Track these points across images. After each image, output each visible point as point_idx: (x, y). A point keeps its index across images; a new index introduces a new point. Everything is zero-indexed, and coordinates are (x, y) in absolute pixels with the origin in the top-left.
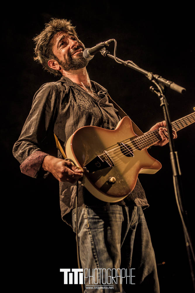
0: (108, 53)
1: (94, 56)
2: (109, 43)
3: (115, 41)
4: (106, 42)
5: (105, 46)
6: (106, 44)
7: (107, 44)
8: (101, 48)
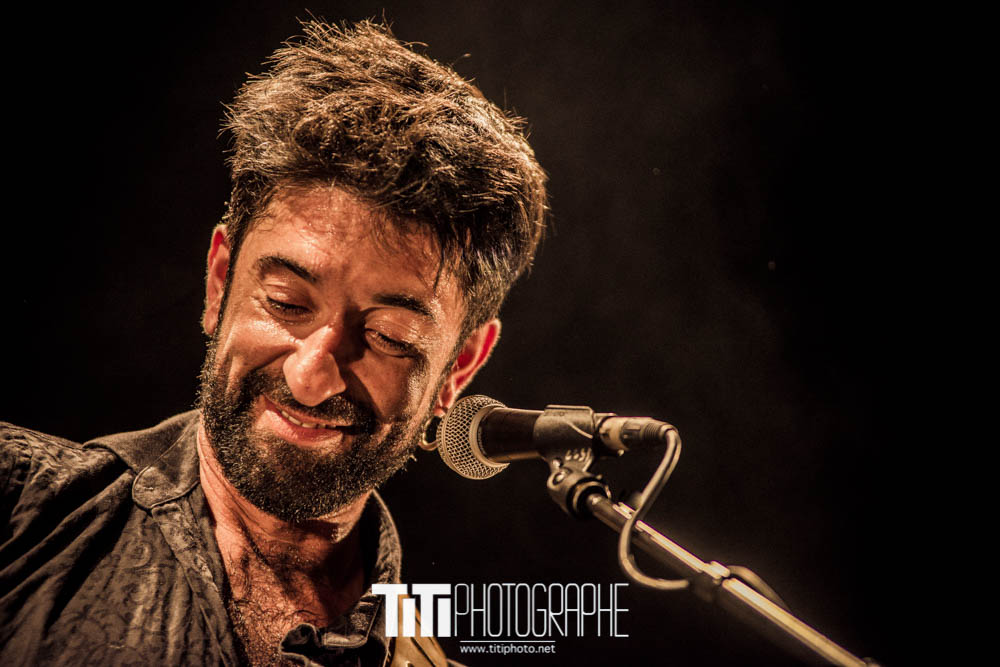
0: (598, 491)
1: (505, 465)
2: (629, 437)
3: (671, 446)
4: (615, 424)
5: (598, 444)
6: (606, 435)
7: (614, 435)
8: (564, 441)
